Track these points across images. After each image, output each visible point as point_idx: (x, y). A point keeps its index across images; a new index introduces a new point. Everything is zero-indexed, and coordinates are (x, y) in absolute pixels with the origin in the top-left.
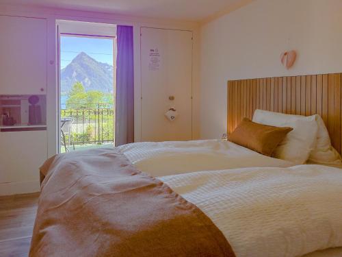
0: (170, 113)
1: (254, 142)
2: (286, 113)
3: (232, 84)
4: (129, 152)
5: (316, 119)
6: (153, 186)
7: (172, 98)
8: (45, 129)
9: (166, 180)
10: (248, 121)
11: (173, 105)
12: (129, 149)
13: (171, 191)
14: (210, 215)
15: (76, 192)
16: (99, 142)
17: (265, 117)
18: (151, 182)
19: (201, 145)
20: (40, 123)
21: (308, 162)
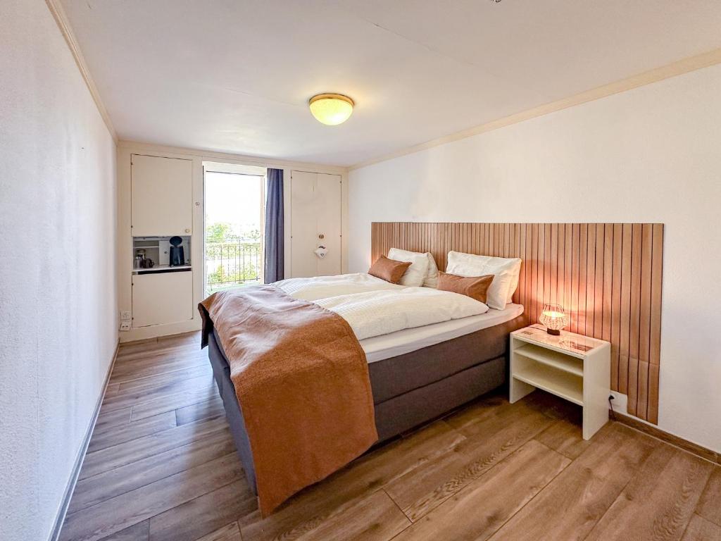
0: (320, 251)
1: (386, 275)
2: (413, 251)
3: (375, 225)
4: (285, 287)
5: (428, 255)
6: (308, 305)
7: (321, 237)
8: (189, 270)
9: (317, 302)
10: (384, 258)
11: (322, 243)
12: (284, 284)
13: (320, 307)
14: (342, 315)
15: (251, 314)
16: (240, 281)
17: (397, 255)
18: (305, 304)
19: (346, 278)
20: (183, 264)
21: (423, 286)
